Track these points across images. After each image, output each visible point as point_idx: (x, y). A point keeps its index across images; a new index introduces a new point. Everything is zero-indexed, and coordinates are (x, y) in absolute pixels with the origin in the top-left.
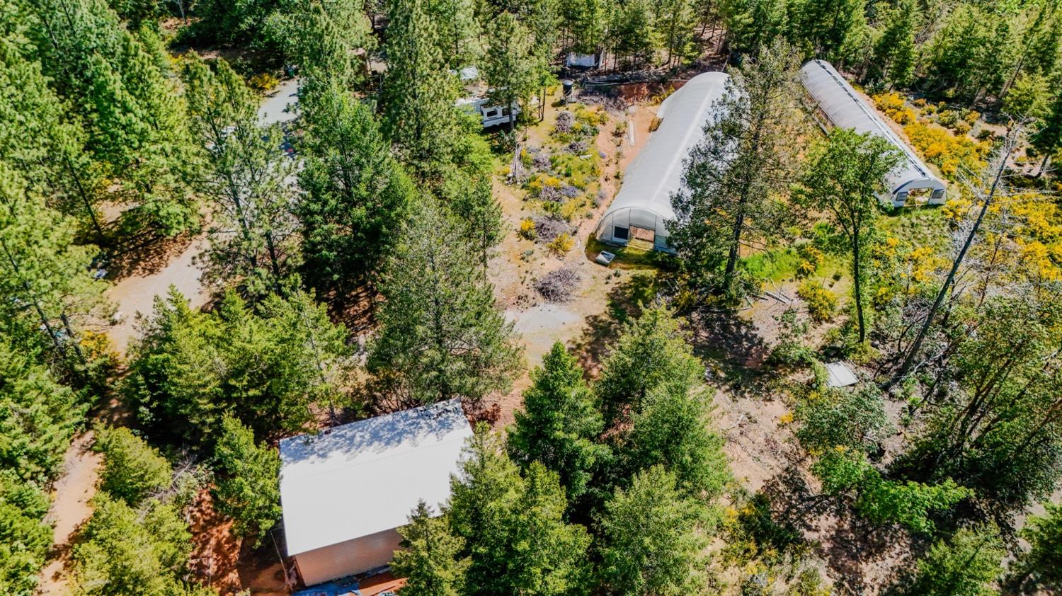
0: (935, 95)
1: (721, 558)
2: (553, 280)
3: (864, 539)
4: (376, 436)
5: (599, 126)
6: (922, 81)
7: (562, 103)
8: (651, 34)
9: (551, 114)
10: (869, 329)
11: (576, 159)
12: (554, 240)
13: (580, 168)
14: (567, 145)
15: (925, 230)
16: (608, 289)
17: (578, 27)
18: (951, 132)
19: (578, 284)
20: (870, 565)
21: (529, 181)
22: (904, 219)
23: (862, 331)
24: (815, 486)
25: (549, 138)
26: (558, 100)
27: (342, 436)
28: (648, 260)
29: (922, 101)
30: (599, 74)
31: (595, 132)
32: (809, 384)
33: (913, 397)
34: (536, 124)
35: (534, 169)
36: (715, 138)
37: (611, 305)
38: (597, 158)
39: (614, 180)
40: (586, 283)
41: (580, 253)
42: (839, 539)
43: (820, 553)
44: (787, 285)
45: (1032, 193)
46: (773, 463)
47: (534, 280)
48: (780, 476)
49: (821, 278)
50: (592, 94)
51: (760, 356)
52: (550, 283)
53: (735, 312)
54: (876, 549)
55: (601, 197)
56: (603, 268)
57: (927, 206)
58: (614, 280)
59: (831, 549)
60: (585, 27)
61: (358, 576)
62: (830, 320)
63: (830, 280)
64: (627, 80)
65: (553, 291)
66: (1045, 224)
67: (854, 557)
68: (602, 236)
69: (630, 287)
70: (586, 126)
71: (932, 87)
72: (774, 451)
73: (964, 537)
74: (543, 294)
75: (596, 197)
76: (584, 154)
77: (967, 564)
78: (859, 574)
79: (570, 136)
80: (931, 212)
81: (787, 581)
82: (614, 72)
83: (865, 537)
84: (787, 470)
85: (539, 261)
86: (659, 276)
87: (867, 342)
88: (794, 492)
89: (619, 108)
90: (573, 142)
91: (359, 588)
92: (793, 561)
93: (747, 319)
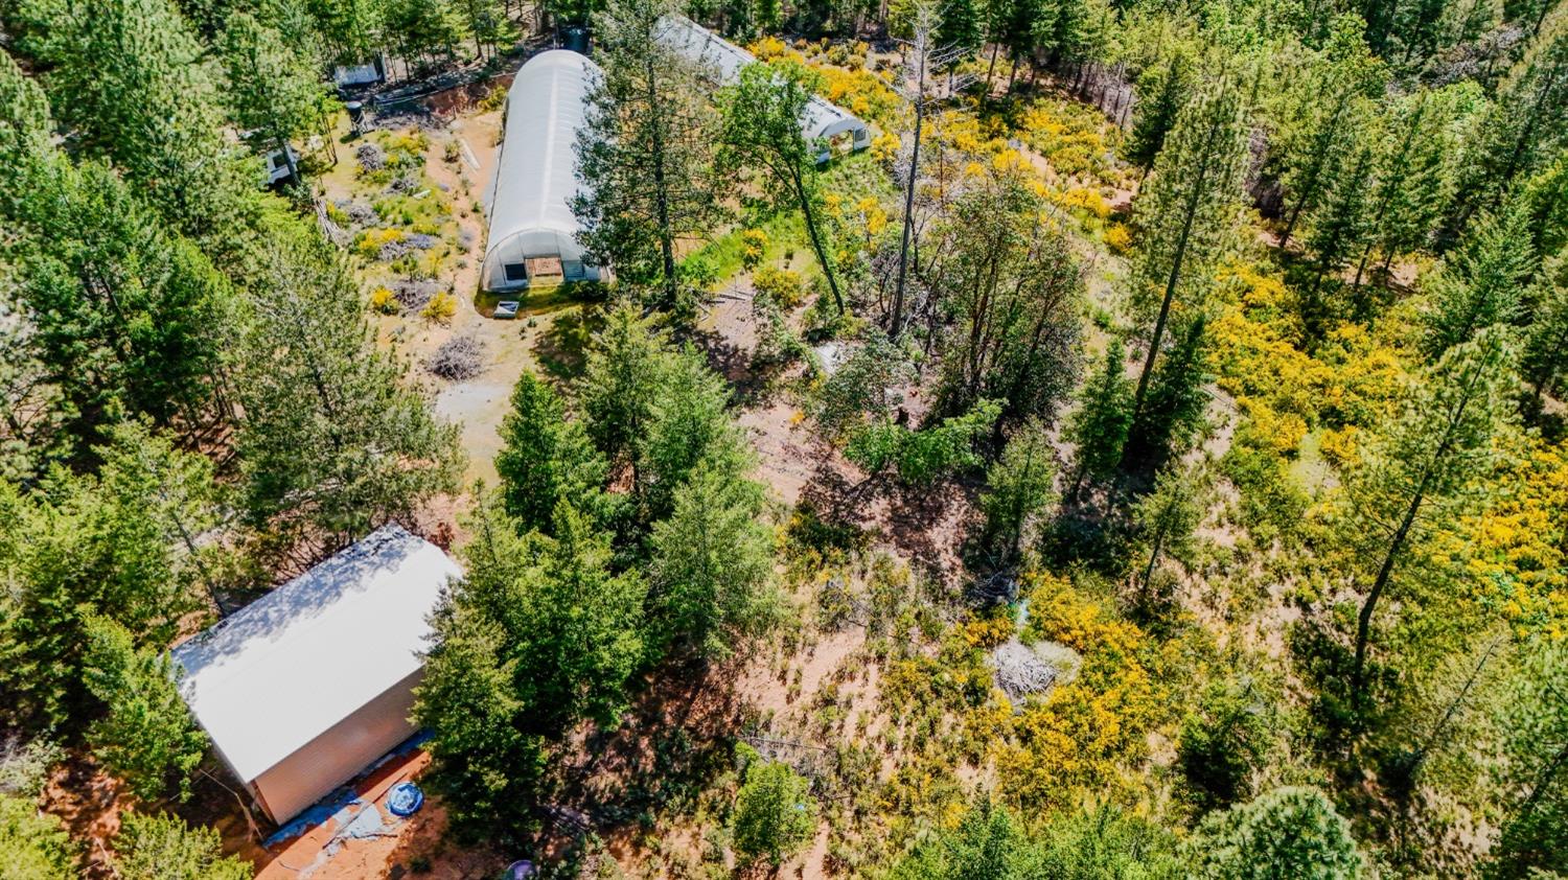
0: (813, 33)
1: (787, 583)
2: (451, 354)
3: (921, 508)
4: (298, 603)
5: (422, 153)
6: (794, 20)
7: (354, 135)
8: (446, 18)
9: (347, 154)
10: (845, 299)
11: (409, 200)
12: (427, 305)
13: (422, 210)
14: (387, 187)
15: (862, 180)
16: (530, 343)
17: (337, 27)
18: (845, 70)
19: (484, 351)
20: (936, 530)
21: (357, 242)
22: (835, 173)
23: (839, 301)
24: (853, 475)
25: (359, 184)
26: (347, 133)
27: (248, 621)
28: (566, 295)
29: (802, 42)
30: (390, 88)
31: (420, 161)
32: (806, 375)
33: (913, 353)
34: (330, 170)
35: (355, 227)
36: (604, 107)
37: (542, 361)
38: (439, 193)
39: (474, 215)
40: (495, 347)
41: (469, 313)
42: (897, 519)
43: (886, 540)
44: (740, 280)
45: (951, 113)
46: (801, 468)
47: (422, 362)
48: (814, 479)
49: (773, 261)
50: (392, 114)
51: (742, 365)
52: (448, 359)
53: (694, 326)
54: (934, 514)
55: (467, 238)
56: (509, 322)
57: (854, 152)
58: (531, 332)
59: (893, 531)
60: (348, 25)
61: (349, 783)
62: (799, 304)
63: (783, 261)
64: (433, 89)
65: (456, 366)
66: (974, 143)
67: (918, 529)
68: (490, 284)
69: (556, 334)
70: (404, 155)
71: (806, 26)
72: (796, 454)
73: (1014, 449)
74: (444, 375)
75: (460, 240)
76: (418, 191)
77: (1025, 475)
78: (928, 543)
79: (387, 173)
80: (859, 157)
81: (863, 578)
82: (410, 81)
83: (920, 505)
84: (818, 470)
85: (419, 338)
86: (586, 311)
87: (848, 312)
88: (834, 489)
89: (437, 127)
90: (395, 180)
91: (359, 795)
92: (861, 555)
93: (710, 330)
